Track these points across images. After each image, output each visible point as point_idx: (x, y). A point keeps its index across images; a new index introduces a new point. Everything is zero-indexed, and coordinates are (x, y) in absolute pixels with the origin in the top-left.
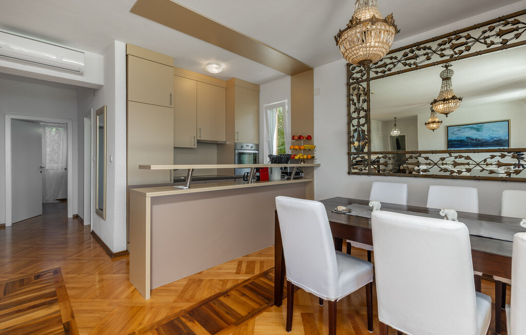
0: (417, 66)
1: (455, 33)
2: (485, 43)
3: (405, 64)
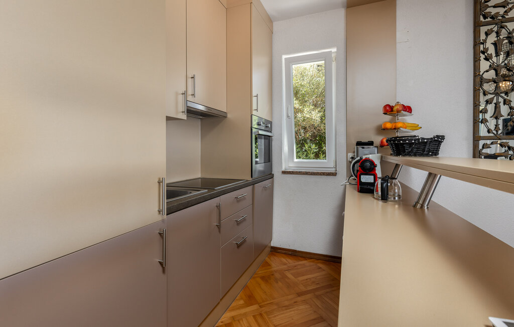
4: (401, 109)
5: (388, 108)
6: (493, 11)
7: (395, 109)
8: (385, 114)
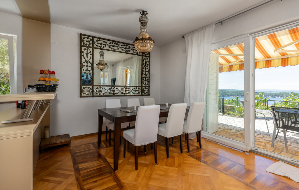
0: (114, 50)
1: (127, 44)
2: (133, 51)
3: (110, 47)
4: (48, 72)
5: (42, 72)
6: (86, 43)
7: (45, 72)
8: (41, 74)
